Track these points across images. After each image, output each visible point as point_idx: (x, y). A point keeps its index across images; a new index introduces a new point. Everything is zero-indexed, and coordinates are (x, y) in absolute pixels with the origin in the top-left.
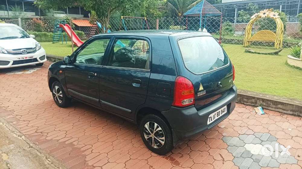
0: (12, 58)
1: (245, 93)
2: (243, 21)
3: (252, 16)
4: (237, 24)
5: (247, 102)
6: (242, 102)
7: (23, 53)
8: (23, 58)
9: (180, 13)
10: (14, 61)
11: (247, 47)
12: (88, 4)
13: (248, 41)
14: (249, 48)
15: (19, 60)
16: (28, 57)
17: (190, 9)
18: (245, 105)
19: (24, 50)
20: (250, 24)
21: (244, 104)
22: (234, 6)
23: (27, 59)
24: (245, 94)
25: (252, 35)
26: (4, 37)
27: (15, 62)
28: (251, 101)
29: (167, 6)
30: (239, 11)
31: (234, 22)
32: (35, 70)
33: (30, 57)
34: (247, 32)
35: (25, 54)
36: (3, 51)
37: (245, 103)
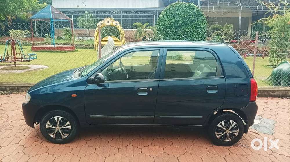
3: (98, 24)
13: (97, 46)
20: (98, 30)
30: (78, 18)
34: (96, 37)
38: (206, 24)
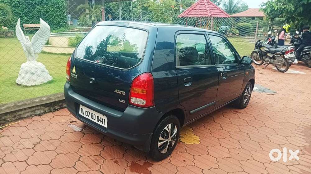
38: (64, 3)
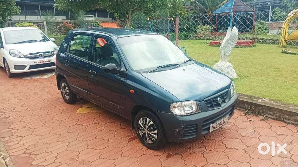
0: (29, 62)
1: (286, 107)
2: (278, 20)
3: (289, 13)
4: (271, 22)
5: (289, 120)
6: (282, 119)
7: (40, 57)
8: (40, 62)
9: (209, 12)
10: (30, 65)
11: (284, 47)
12: (107, 5)
13: (284, 41)
14: (286, 49)
15: (36, 64)
16: (45, 61)
17: (220, 7)
18: (286, 123)
19: (41, 54)
20: (287, 21)
21: (284, 121)
22: (267, 3)
23: (44, 63)
24: (286, 109)
25: (289, 35)
26: (23, 41)
27: (31, 67)
28: (294, 118)
29: (195, 6)
30: (274, 9)
31: (268, 21)
32: (52, 74)
33: (47, 61)
34: (284, 30)
35: (41, 58)
36: (20, 55)
37: (286, 121)
